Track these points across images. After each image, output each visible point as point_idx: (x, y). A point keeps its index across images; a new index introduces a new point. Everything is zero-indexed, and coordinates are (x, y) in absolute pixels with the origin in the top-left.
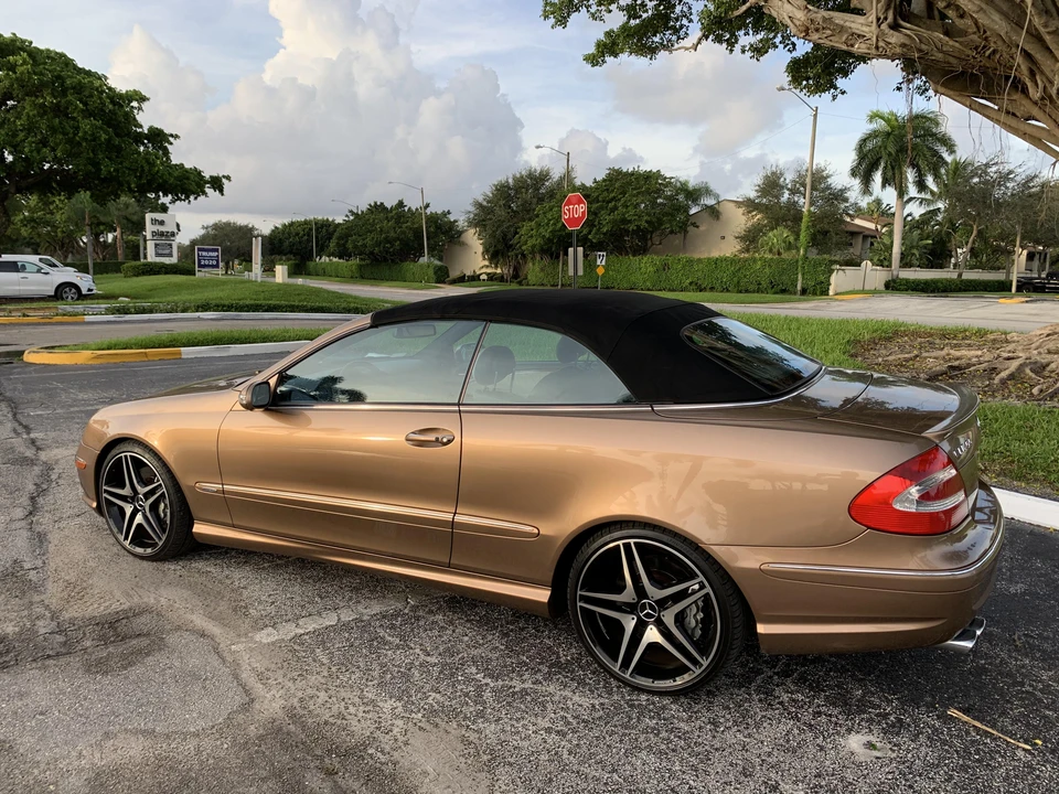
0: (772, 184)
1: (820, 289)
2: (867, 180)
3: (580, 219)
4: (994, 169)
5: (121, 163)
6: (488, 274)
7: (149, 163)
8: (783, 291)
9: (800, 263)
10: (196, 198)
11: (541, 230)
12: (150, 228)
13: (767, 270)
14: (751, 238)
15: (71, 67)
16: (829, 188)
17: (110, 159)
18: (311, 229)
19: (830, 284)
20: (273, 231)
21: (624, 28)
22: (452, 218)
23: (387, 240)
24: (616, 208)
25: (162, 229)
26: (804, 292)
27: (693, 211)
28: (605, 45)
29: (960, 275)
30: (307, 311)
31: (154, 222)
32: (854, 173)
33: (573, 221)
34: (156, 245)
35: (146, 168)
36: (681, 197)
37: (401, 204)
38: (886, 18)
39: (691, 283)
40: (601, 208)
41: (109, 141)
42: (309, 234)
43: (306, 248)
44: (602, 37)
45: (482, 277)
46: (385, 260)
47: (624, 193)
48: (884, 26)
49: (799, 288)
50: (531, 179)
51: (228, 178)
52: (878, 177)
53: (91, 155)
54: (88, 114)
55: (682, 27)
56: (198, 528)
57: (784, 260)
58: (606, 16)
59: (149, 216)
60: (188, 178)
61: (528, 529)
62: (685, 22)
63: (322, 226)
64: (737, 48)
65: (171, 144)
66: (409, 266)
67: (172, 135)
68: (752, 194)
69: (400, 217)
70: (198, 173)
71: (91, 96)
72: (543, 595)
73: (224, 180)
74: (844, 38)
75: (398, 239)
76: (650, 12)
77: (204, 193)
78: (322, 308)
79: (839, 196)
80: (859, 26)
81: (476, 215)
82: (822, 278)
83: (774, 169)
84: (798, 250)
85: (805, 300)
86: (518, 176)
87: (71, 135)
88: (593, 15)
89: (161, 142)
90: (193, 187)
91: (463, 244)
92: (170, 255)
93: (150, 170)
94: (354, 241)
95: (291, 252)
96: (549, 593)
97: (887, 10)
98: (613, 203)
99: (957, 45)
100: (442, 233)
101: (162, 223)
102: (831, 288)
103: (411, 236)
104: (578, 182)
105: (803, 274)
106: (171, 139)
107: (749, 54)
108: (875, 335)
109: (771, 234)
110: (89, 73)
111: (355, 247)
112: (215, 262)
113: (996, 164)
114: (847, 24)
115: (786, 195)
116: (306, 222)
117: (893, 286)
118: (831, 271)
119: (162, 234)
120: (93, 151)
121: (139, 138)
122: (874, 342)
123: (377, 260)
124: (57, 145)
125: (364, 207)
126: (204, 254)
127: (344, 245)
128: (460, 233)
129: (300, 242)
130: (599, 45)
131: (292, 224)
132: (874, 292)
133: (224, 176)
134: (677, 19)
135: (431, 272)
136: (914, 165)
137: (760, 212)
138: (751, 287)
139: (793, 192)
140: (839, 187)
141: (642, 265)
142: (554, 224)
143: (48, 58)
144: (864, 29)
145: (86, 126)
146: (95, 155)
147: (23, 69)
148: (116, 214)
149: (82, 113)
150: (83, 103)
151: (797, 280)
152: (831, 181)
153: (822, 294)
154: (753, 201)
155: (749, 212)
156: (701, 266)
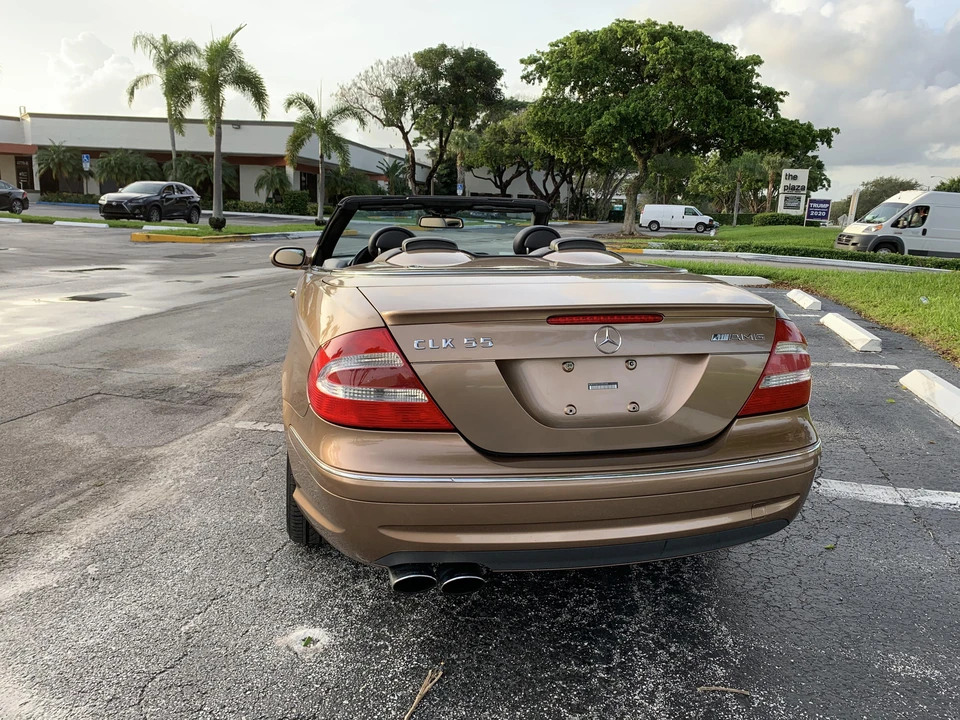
5: (728, 122)
7: (750, 120)
12: (784, 182)
15: (704, 44)
25: (794, 183)
30: (846, 258)
31: (789, 177)
34: (787, 198)
35: (748, 125)
41: (720, 103)
51: (837, 131)
53: (704, 117)
54: (706, 80)
59: (785, 172)
60: (794, 133)
65: (782, 101)
67: (782, 93)
70: (809, 126)
71: (711, 66)
73: (833, 133)
77: (816, 146)
78: (865, 256)
89: (772, 100)
92: (798, 208)
101: (795, 178)
106: (781, 97)
112: (824, 214)
119: (793, 188)
120: (706, 113)
121: (753, 99)
126: (815, 205)
133: (833, 130)
143: (690, 37)
145: (702, 93)
146: (707, 116)
147: (663, 51)
148: (770, 172)
149: (700, 81)
150: (704, 73)
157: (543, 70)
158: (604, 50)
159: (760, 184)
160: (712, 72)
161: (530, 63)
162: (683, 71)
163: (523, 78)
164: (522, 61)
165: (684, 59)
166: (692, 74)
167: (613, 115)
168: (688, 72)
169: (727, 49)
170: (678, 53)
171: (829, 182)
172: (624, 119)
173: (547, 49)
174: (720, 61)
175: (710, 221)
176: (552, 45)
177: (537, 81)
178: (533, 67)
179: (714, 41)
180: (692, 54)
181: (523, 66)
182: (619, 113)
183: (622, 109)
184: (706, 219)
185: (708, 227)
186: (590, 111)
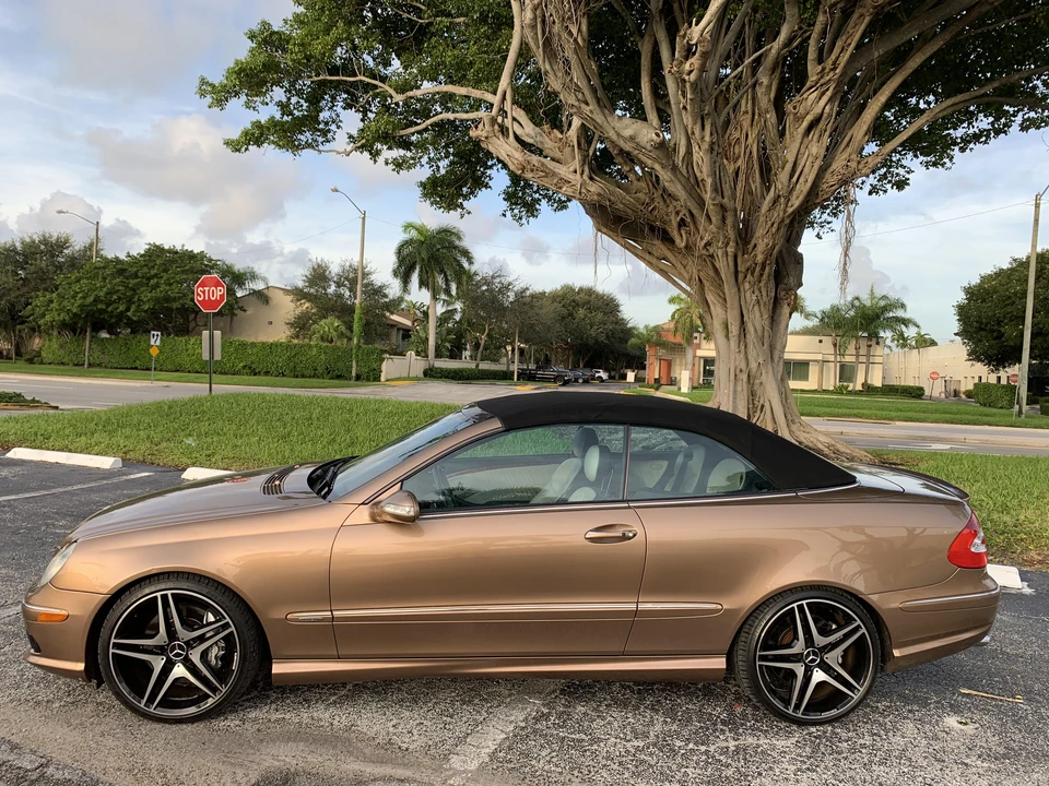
0: (319, 276)
1: (374, 376)
2: (406, 280)
4: (498, 280)
8: (339, 377)
9: (354, 351)
11: (65, 303)
13: (323, 357)
14: (301, 325)
16: (371, 283)
19: (381, 371)
24: (157, 286)
26: (358, 378)
27: (239, 294)
28: (251, 134)
29: (477, 366)
32: (395, 273)
33: (208, 303)
36: (228, 280)
38: (584, 171)
39: (244, 367)
40: (140, 284)
47: (166, 271)
49: (354, 374)
50: (46, 245)
52: (415, 278)
56: (278, 668)
57: (339, 348)
61: (714, 606)
62: (333, 127)
68: (300, 284)
72: (720, 663)
74: (555, 181)
79: (378, 291)
82: (375, 366)
83: (320, 261)
84: (350, 339)
85: (357, 386)
86: (28, 240)
96: (725, 659)
98: (156, 280)
102: (383, 375)
104: (110, 254)
105: (357, 362)
109: (321, 322)
113: (499, 276)
115: (332, 289)
117: (431, 374)
118: (382, 360)
132: (417, 379)
136: (442, 271)
137: (308, 301)
138: (307, 373)
139: (339, 285)
141: (190, 346)
142: (84, 298)
151: (352, 367)
152: (373, 277)
153: (374, 380)
154: (302, 291)
155: (298, 300)
156: (255, 350)
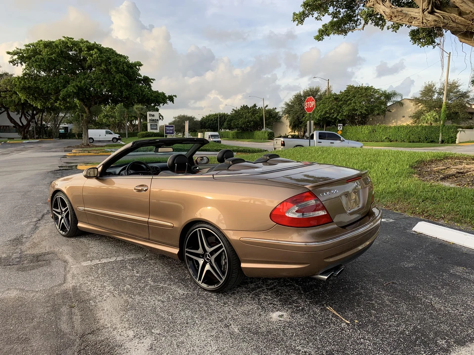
0: (429, 90)
1: (451, 141)
3: (312, 108)
5: (131, 91)
6: (292, 135)
7: (142, 91)
8: (432, 142)
9: (441, 128)
10: (163, 105)
11: (315, 115)
12: (149, 118)
14: (417, 116)
15: (114, 54)
16: (458, 91)
17: (127, 90)
18: (218, 118)
19: (456, 138)
20: (202, 119)
21: (331, 22)
22: (277, 111)
23: (248, 122)
24: (350, 104)
25: (153, 118)
26: (443, 142)
27: (389, 104)
28: (323, 31)
31: (151, 115)
33: (309, 109)
34: (151, 125)
36: (382, 98)
37: (255, 106)
38: (428, 9)
39: (386, 138)
40: (344, 104)
41: (126, 82)
42: (217, 120)
43: (215, 126)
44: (321, 27)
45: (289, 137)
46: (248, 130)
47: (354, 97)
48: (426, 13)
49: (440, 140)
50: (311, 91)
51: (176, 96)
53: (120, 88)
54: (118, 71)
55: (358, 19)
56: (79, 225)
57: (433, 127)
58: (323, 18)
59: (148, 113)
60: (159, 97)
61: (169, 224)
63: (222, 117)
64: (385, 27)
65: (152, 82)
66: (257, 133)
67: (152, 79)
68: (418, 96)
69: (254, 112)
70: (164, 94)
71: (120, 65)
72: (176, 251)
73: (174, 97)
74: (407, 20)
75: (253, 121)
76: (342, 15)
77: (166, 103)
80: (414, 14)
81: (286, 109)
82: (452, 135)
83: (430, 83)
84: (440, 121)
85: (442, 146)
86: (305, 91)
87: (112, 81)
88: (316, 18)
89: (148, 82)
90: (161, 100)
91: (281, 122)
92: (156, 129)
93: (142, 94)
94: (234, 122)
95: (209, 128)
96: (178, 250)
97: (428, 5)
98: (349, 101)
99: (463, 19)
100: (272, 118)
101: (153, 116)
102: (457, 140)
103: (258, 119)
104: (333, 92)
105: (442, 133)
107: (391, 29)
108: (433, 158)
109: (427, 114)
110: (121, 56)
111: (235, 125)
112: (172, 132)
114: (409, 13)
115: (436, 96)
116: (216, 115)
118: (457, 132)
119: (153, 120)
120: (120, 87)
121: (139, 81)
122: (432, 162)
123: (244, 130)
124: (106, 85)
125: (239, 108)
126: (168, 128)
127: (230, 124)
128: (280, 117)
129: (213, 124)
130: (319, 31)
131: (210, 116)
133: (174, 96)
134: (355, 17)
135: (266, 135)
137: (423, 103)
138: (415, 140)
139: (440, 94)
140: (465, 91)
141: (363, 130)
142: (321, 112)
143: (106, 50)
144: (417, 14)
145: (117, 77)
146: (121, 88)
147: (95, 55)
148: (138, 112)
149: (115, 72)
150: (116, 68)
151: (439, 136)
152: (459, 88)
153: (452, 143)
154: (418, 99)
155: (417, 104)
156: (391, 130)
157: (22, 59)
158: (62, 52)
159: (133, 118)
160: (121, 68)
161: (15, 54)
162: (106, 66)
163: (10, 62)
164: (9, 53)
165: (106, 60)
166: (111, 68)
167: (74, 87)
168: (109, 67)
169: (125, 58)
170: (102, 57)
171: (162, 117)
172: (80, 89)
173: (24, 48)
174: (124, 63)
175: (119, 136)
176: (26, 46)
177: (19, 64)
178: (16, 57)
179: (118, 53)
180: (109, 58)
181: (10, 56)
182: (77, 86)
183: (78, 84)
184: (117, 136)
185: (118, 139)
186: (58, 83)
